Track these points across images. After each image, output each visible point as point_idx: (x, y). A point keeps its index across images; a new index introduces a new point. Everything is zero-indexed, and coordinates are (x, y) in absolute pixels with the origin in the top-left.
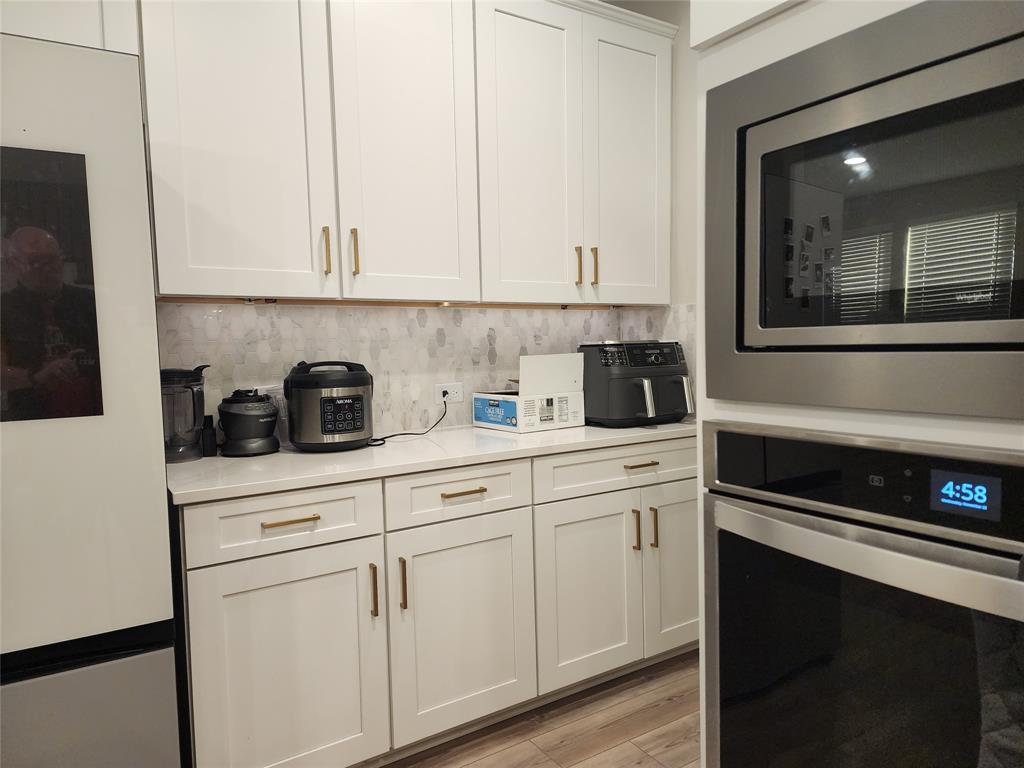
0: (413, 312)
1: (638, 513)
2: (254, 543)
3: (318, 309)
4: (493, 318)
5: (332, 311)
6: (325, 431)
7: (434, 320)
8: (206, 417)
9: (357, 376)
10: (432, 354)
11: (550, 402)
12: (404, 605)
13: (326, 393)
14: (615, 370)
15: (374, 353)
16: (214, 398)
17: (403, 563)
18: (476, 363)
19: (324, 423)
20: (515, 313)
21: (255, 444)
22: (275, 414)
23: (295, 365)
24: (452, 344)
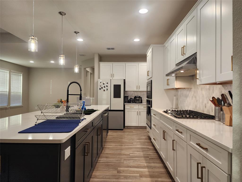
2: (129, 108)
6: (136, 101)
8: (129, 100)
9: (140, 97)
12: (140, 115)
13: (137, 98)
15: (143, 95)
16: (129, 98)
17: (140, 112)
21: (132, 102)
22: (133, 100)
23: (135, 96)
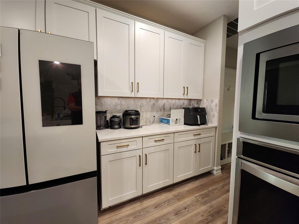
0: (148, 100)
1: (196, 145)
2: (114, 150)
3: (130, 99)
4: (165, 101)
5: (132, 99)
6: (130, 125)
7: (153, 101)
8: (107, 121)
9: (137, 113)
10: (152, 108)
11: (177, 120)
12: (146, 164)
13: (131, 117)
14: (192, 113)
15: (140, 108)
16: (109, 116)
17: (146, 155)
18: (161, 110)
19: (130, 123)
20: (169, 100)
21: (116, 126)
22: (121, 121)
23: (125, 110)
24: (156, 106)
